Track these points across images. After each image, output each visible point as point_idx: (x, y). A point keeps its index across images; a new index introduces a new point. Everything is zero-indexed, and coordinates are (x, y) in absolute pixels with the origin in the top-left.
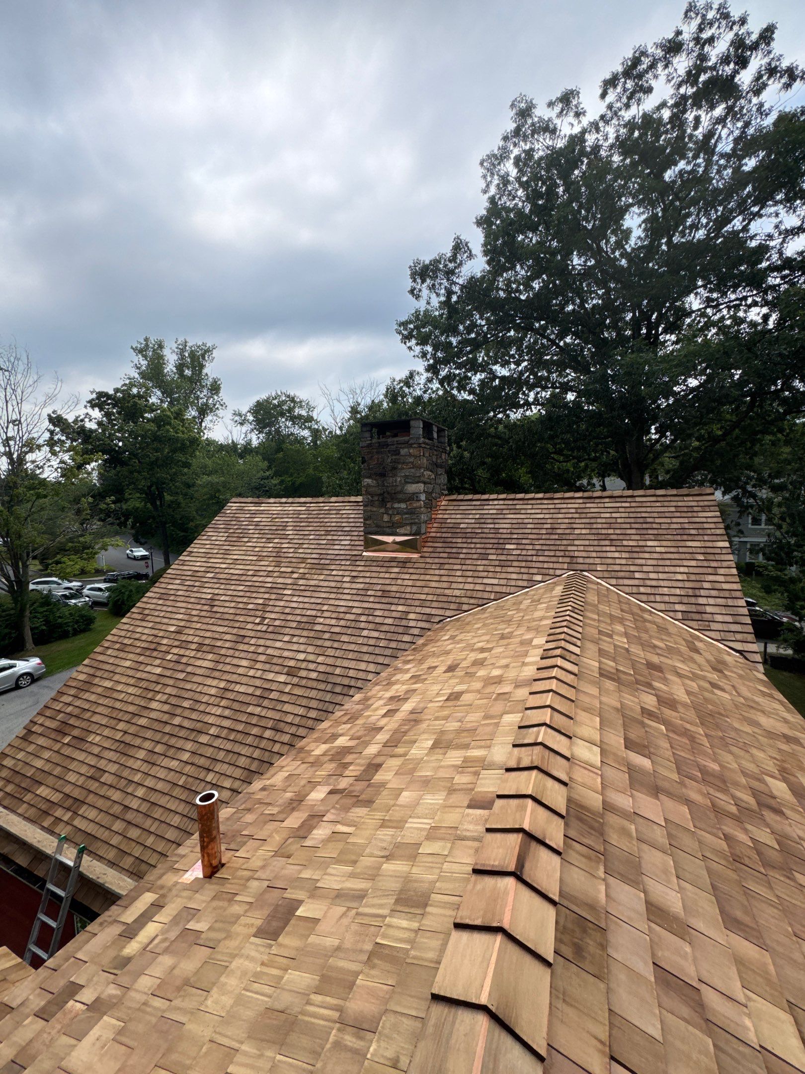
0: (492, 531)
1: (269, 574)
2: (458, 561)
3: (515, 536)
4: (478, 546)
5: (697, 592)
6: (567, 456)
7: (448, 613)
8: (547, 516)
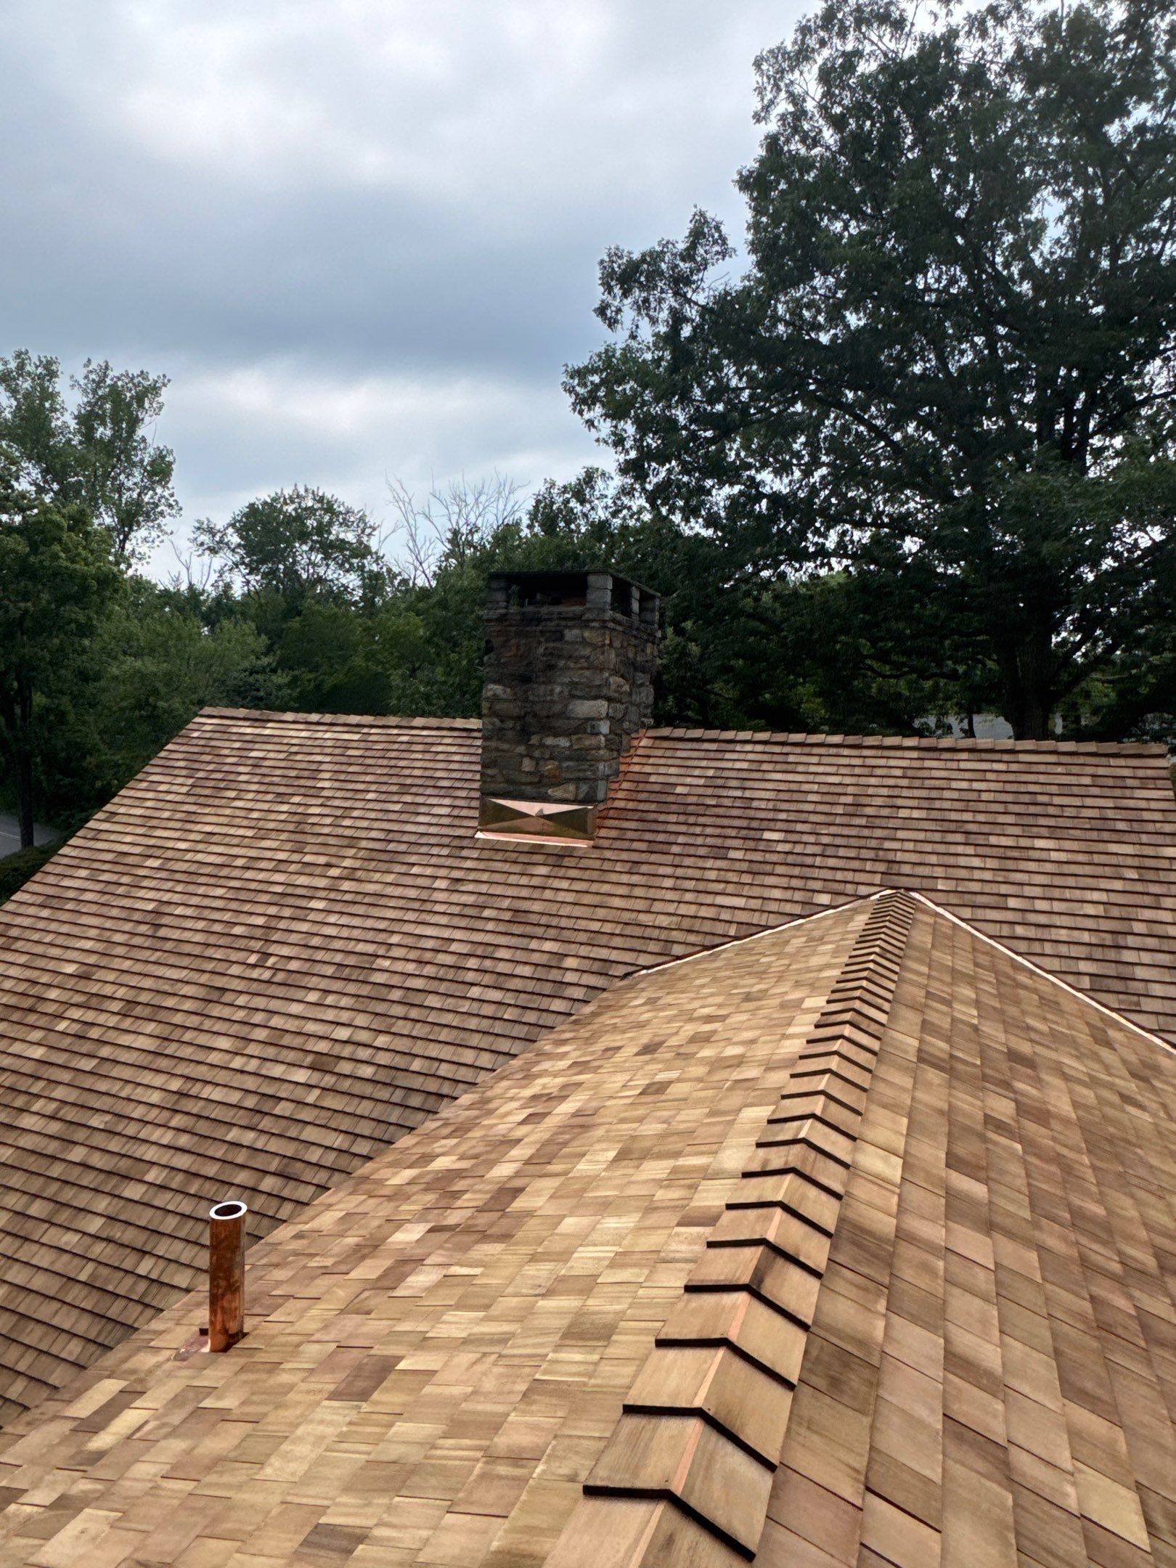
0: (738, 803)
1: (279, 866)
2: (669, 859)
3: (783, 816)
4: (709, 831)
5: (1121, 940)
6: (897, 666)
7: (643, 960)
8: (848, 780)
